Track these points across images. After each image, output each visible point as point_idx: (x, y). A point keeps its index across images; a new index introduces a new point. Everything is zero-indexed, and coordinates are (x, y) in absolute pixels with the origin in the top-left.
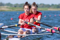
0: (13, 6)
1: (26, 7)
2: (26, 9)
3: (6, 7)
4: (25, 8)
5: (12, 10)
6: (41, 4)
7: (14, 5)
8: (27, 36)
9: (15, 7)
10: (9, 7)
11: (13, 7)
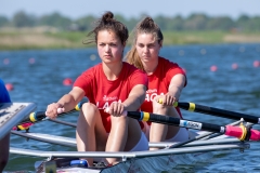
0: (74, 26)
1: (106, 36)
2: (103, 45)
3: (40, 29)
4: (100, 41)
5: (67, 43)
6: (193, 16)
7: (77, 22)
8: (128, 159)
9: (82, 29)
10: (54, 30)
11: (73, 31)
